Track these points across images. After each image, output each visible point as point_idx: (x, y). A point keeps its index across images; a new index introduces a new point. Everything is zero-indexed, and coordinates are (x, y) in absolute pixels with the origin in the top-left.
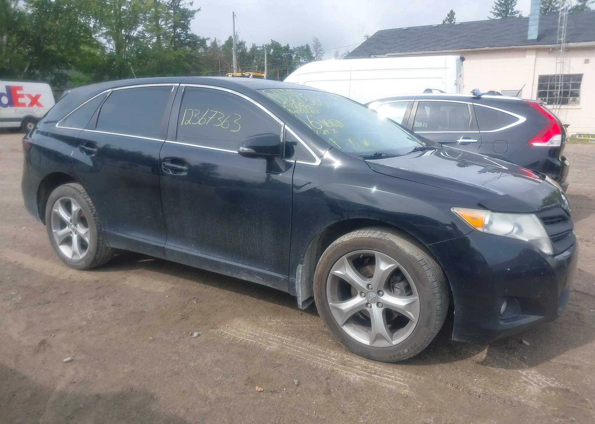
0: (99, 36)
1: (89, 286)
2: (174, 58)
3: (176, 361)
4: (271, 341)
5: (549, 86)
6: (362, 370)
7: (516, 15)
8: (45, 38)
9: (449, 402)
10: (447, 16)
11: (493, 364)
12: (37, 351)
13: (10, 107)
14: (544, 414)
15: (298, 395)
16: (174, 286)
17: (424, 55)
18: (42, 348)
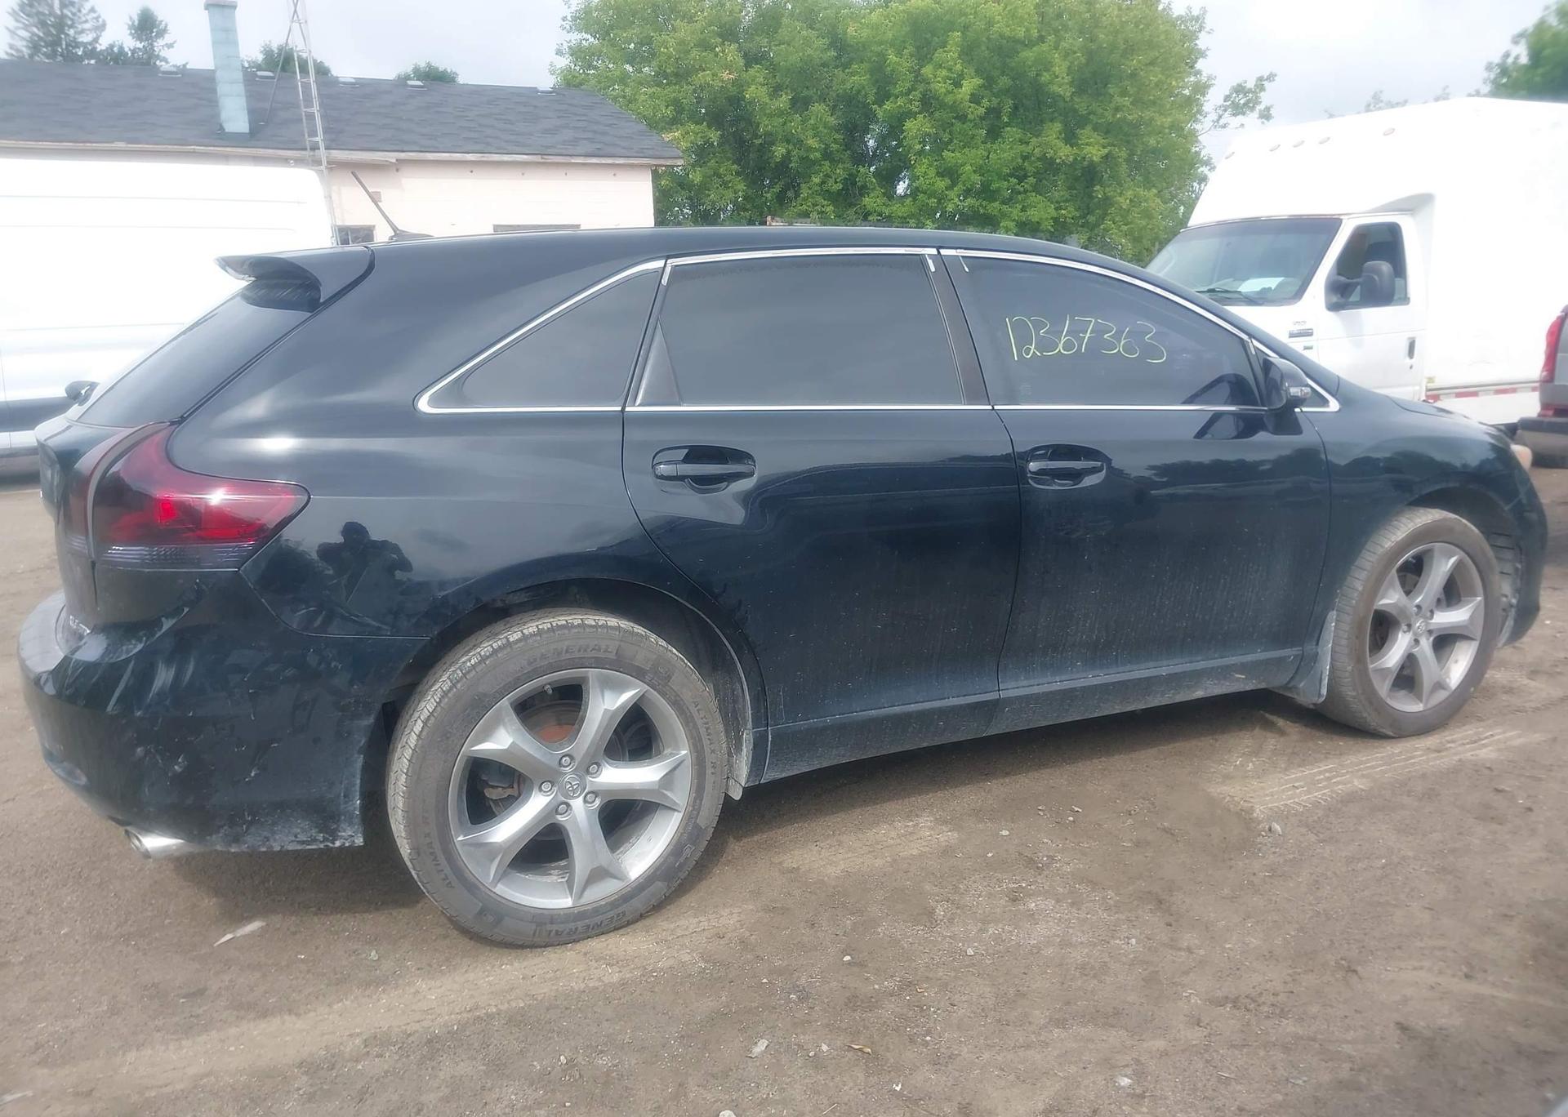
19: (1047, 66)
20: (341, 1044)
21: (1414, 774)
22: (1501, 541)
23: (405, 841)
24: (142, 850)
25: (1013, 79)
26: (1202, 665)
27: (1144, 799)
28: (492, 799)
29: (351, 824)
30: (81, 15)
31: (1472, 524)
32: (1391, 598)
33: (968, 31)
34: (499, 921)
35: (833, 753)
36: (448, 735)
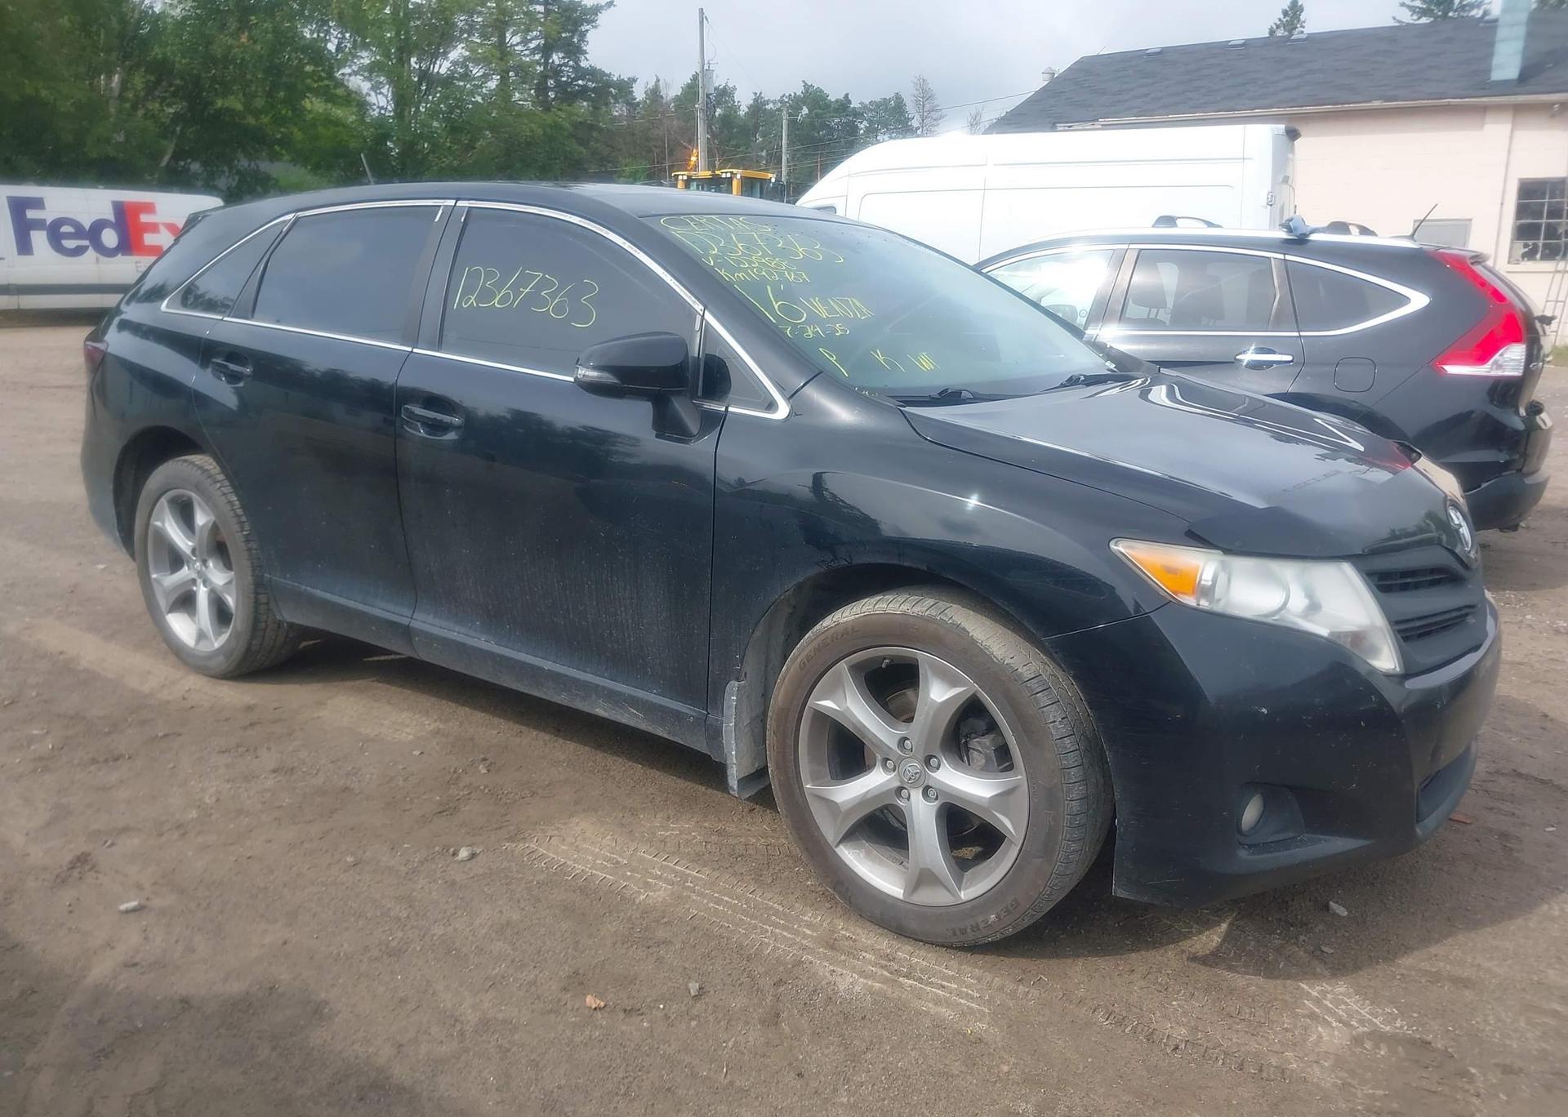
0: (350, 75)
1: (226, 720)
2: (540, 132)
3: (400, 920)
4: (656, 877)
5: (1546, 207)
6: (875, 965)
7: (1473, 13)
8: (214, 79)
9: (1089, 1060)
10: (1282, 17)
11: (1234, 963)
12: (61, 881)
13: (122, 255)
14: (1344, 1106)
15: (694, 1023)
16: (441, 726)
17: (1201, 122)
18: (75, 873)
32: (838, 703)
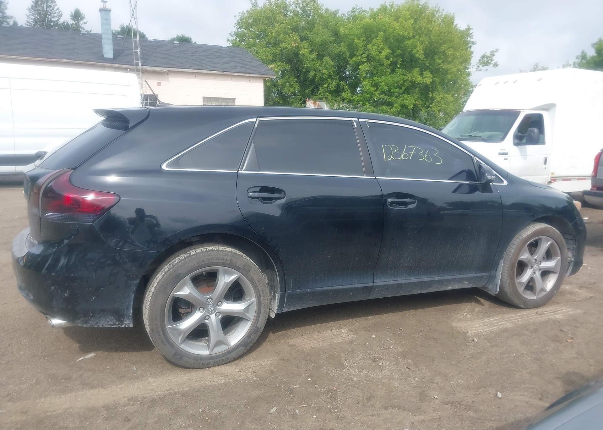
19: (415, 47)
20: (120, 400)
21: (530, 323)
22: (568, 237)
23: (148, 326)
24: (52, 324)
25: (402, 51)
26: (451, 277)
27: (427, 326)
28: (182, 313)
29: (129, 319)
30: (54, 11)
31: (557, 229)
32: (525, 256)
33: (386, 32)
34: (181, 358)
35: (310, 303)
36: (166, 288)
